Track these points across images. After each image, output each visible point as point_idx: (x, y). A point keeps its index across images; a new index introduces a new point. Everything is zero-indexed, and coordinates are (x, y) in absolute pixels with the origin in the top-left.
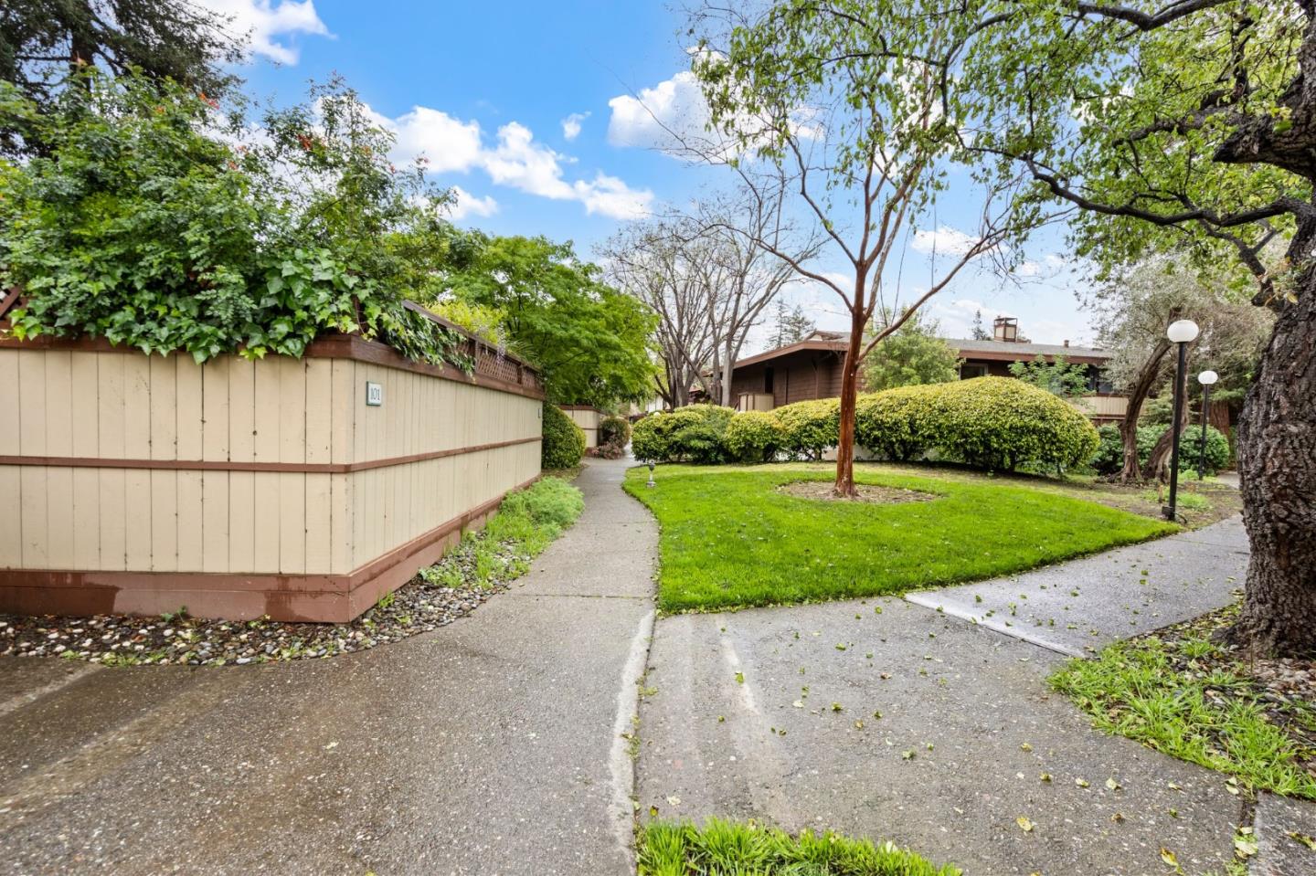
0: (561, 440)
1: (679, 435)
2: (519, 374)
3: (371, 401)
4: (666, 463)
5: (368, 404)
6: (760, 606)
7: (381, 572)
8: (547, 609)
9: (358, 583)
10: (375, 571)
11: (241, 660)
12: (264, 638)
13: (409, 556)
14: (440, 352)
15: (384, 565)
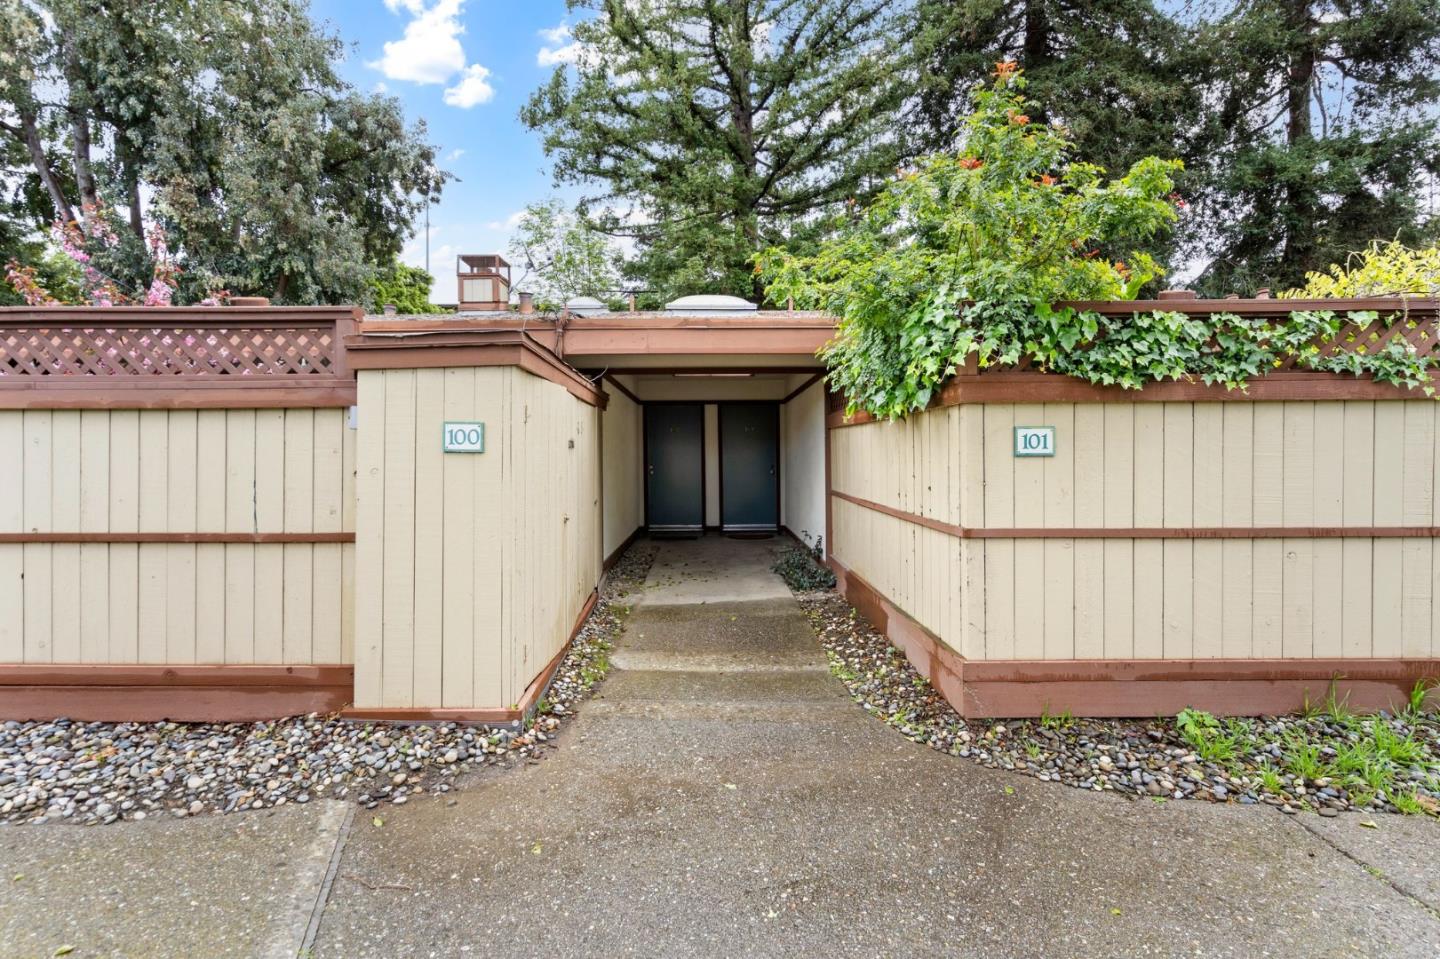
3: (1021, 450)
5: (1017, 455)
7: (1050, 680)
8: (1277, 875)
9: (983, 675)
10: (1030, 673)
11: (867, 706)
12: (905, 697)
13: (1142, 679)
14: (1256, 358)
15: (1057, 673)
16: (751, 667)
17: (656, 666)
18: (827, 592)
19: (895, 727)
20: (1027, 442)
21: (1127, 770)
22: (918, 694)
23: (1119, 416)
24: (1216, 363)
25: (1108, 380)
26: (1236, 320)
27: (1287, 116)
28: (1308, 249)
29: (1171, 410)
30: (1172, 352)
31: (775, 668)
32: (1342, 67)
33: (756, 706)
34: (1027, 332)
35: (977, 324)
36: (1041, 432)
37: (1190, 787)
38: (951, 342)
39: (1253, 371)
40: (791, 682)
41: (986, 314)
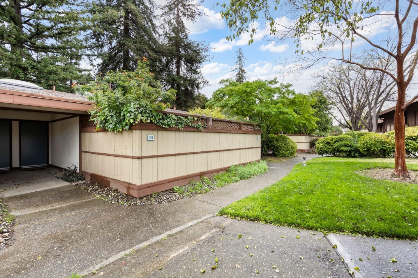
0: (284, 147)
1: (336, 145)
2: (240, 126)
3: (148, 140)
4: (334, 156)
5: (148, 141)
6: (252, 220)
7: (154, 186)
8: (191, 205)
9: (142, 188)
10: (150, 185)
11: (113, 202)
12: (122, 198)
13: (168, 182)
14: (184, 124)
15: (155, 184)
16: (72, 203)
17: (34, 211)
18: (82, 181)
19: (122, 204)
20: (150, 138)
21: (168, 198)
22: (125, 197)
23: (165, 133)
24: (178, 124)
25: (164, 126)
26: (181, 117)
27: (176, 69)
28: (180, 98)
29: (172, 132)
30: (173, 122)
31: (80, 202)
32: (184, 63)
33: (81, 211)
34: (151, 116)
35: (141, 113)
36: (152, 136)
37: (178, 198)
38: (136, 116)
39: (183, 126)
40: (88, 203)
41: (143, 111)
